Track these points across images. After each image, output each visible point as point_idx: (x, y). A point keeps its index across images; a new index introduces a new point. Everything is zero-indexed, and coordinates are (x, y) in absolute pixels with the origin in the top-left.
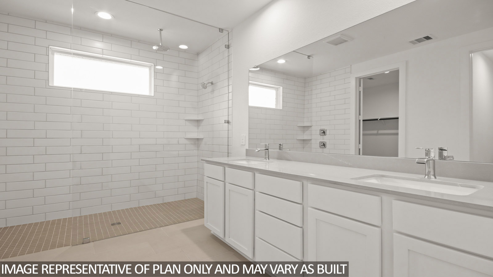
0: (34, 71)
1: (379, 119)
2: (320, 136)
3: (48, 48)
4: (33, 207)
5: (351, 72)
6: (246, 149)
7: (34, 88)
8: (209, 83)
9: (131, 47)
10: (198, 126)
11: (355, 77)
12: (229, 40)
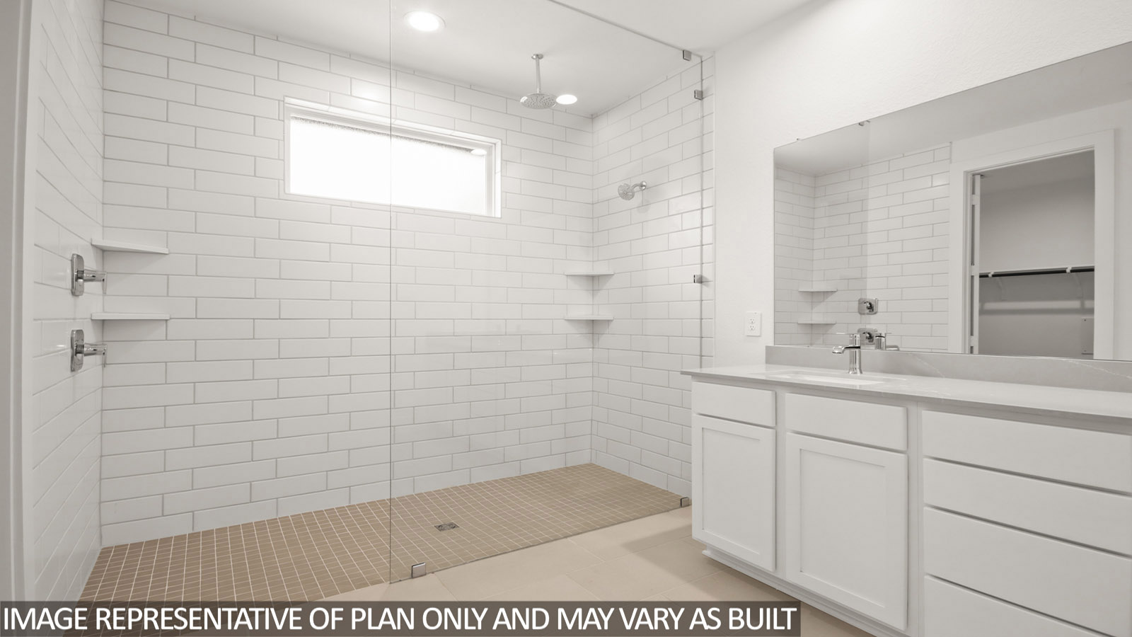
0: (253, 158)
1: (990, 275)
2: (859, 315)
3: (282, 103)
4: (251, 485)
5: (950, 159)
6: (768, 348)
7: (255, 197)
8: (636, 185)
9: (455, 101)
10: (594, 291)
11: (964, 172)
12: (702, 80)
